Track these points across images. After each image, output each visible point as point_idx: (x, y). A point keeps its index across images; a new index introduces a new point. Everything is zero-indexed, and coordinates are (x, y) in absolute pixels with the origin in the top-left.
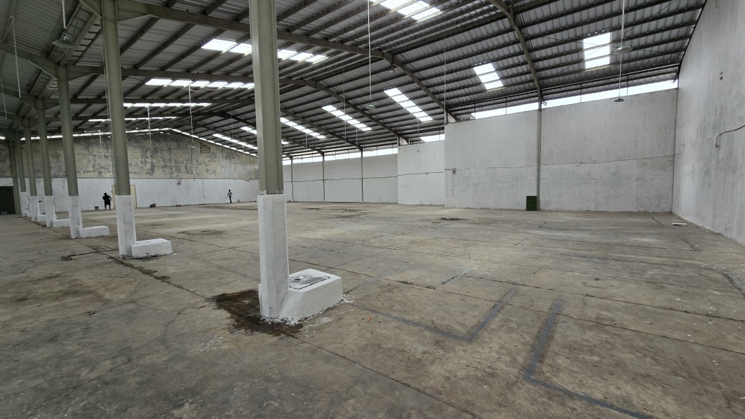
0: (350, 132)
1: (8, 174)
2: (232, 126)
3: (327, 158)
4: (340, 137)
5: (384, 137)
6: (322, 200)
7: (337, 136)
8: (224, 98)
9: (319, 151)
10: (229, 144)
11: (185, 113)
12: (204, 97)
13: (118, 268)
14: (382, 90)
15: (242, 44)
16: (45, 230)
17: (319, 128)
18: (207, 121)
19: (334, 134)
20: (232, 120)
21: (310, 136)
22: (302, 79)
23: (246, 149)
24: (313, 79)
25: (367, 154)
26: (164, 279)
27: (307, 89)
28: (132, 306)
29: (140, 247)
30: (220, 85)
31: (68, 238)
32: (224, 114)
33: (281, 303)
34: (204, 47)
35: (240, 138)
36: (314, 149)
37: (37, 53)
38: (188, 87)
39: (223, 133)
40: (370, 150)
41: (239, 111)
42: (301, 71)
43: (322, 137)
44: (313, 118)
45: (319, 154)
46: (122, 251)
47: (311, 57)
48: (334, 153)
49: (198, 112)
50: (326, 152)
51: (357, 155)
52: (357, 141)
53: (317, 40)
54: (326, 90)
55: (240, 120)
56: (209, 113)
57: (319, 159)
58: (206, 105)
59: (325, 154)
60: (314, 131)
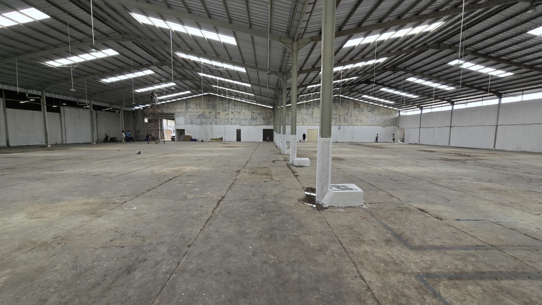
1: (272, 123)
2: (374, 89)
3: (456, 107)
4: (472, 87)
6: (447, 145)
8: (365, 72)
9: (449, 101)
10: (372, 101)
11: (344, 85)
12: (353, 74)
14: (525, 31)
15: (367, 37)
17: (446, 82)
18: (358, 88)
19: (464, 85)
20: (374, 85)
21: (437, 89)
22: (425, 44)
23: (384, 104)
24: (437, 42)
26: (296, 176)
27: (431, 51)
30: (360, 64)
31: (281, 154)
32: (368, 82)
33: (323, 195)
34: (345, 46)
35: (380, 97)
36: (443, 99)
38: (341, 71)
39: (368, 94)
41: (378, 77)
43: (451, 88)
44: (440, 74)
45: (449, 104)
48: (466, 101)
49: (352, 83)
50: (457, 101)
54: (449, 48)
55: (379, 84)
56: (359, 83)
57: (448, 108)
58: (355, 78)
59: (455, 103)
60: (442, 85)
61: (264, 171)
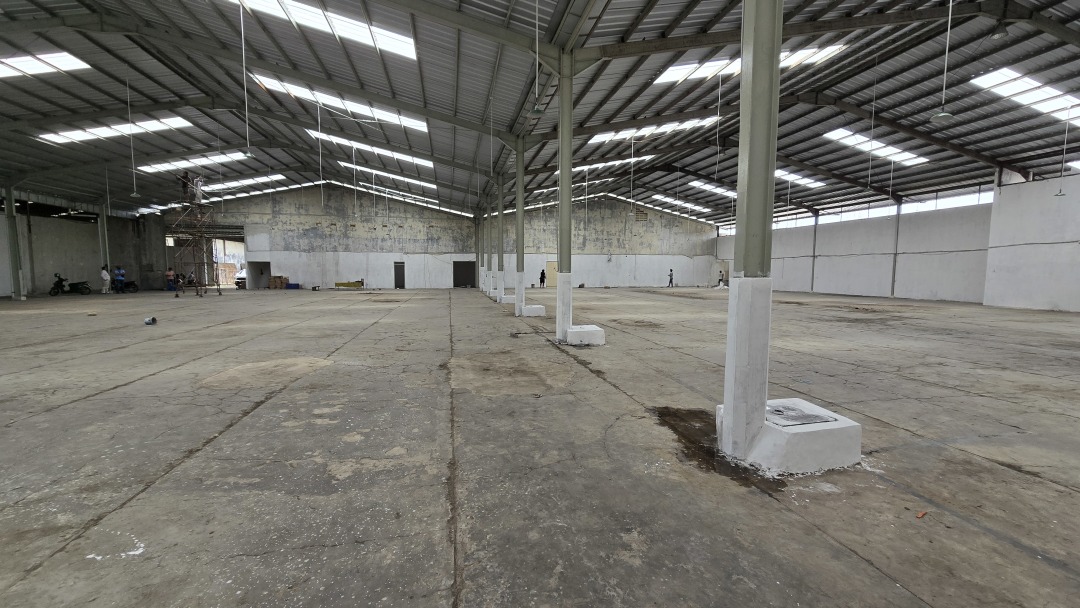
0: (877, 170)
2: (678, 182)
3: (823, 220)
4: (855, 182)
5: (959, 173)
6: (809, 290)
7: (849, 180)
8: (672, 145)
9: (810, 209)
10: (672, 207)
11: (624, 171)
12: (647, 149)
13: (555, 353)
14: (965, 79)
15: (707, 64)
16: (496, 305)
17: (814, 171)
18: (647, 179)
19: (842, 177)
20: (679, 174)
21: (794, 186)
22: (792, 94)
23: (692, 213)
24: (812, 91)
25: (908, 208)
26: (599, 373)
27: (800, 107)
28: (570, 398)
29: (574, 332)
30: (669, 128)
31: (513, 315)
32: (669, 168)
33: (752, 440)
34: (658, 81)
35: (686, 199)
36: (800, 205)
37: (503, 129)
38: (631, 139)
39: (665, 193)
40: (920, 201)
41: (689, 160)
42: (793, 80)
43: (819, 184)
44: (806, 155)
45: (810, 214)
46: (559, 336)
47: (815, 53)
48: (839, 209)
49: (642, 170)
50: (823, 209)
51: (890, 210)
52: (893, 185)
53: (830, 22)
54: (834, 104)
55: (688, 173)
56: (652, 168)
57: (808, 221)
58: (648, 158)
59: (821, 212)
60: (804, 177)
61: (508, 363)
